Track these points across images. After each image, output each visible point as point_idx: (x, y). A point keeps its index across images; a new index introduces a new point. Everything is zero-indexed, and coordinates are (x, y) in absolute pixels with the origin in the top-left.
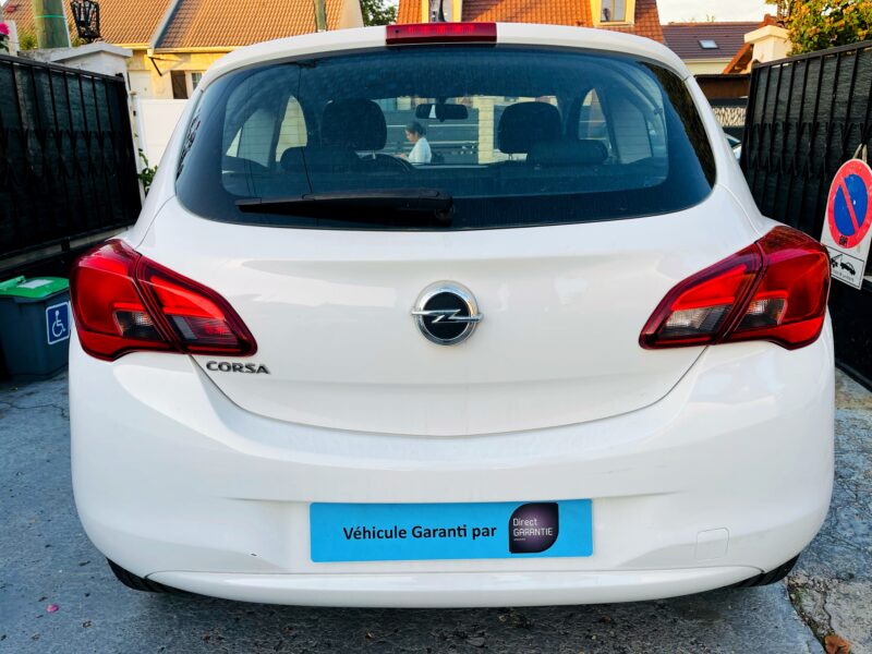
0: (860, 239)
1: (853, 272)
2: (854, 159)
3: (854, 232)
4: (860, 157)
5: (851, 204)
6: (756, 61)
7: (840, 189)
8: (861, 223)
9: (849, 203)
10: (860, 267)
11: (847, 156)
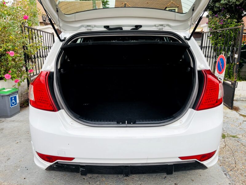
0: (223, 72)
1: (221, 80)
2: (222, 55)
3: (221, 71)
4: (223, 54)
5: (221, 64)
6: (203, 32)
7: (219, 61)
8: (223, 68)
9: (220, 64)
10: (223, 79)
11: (221, 54)
